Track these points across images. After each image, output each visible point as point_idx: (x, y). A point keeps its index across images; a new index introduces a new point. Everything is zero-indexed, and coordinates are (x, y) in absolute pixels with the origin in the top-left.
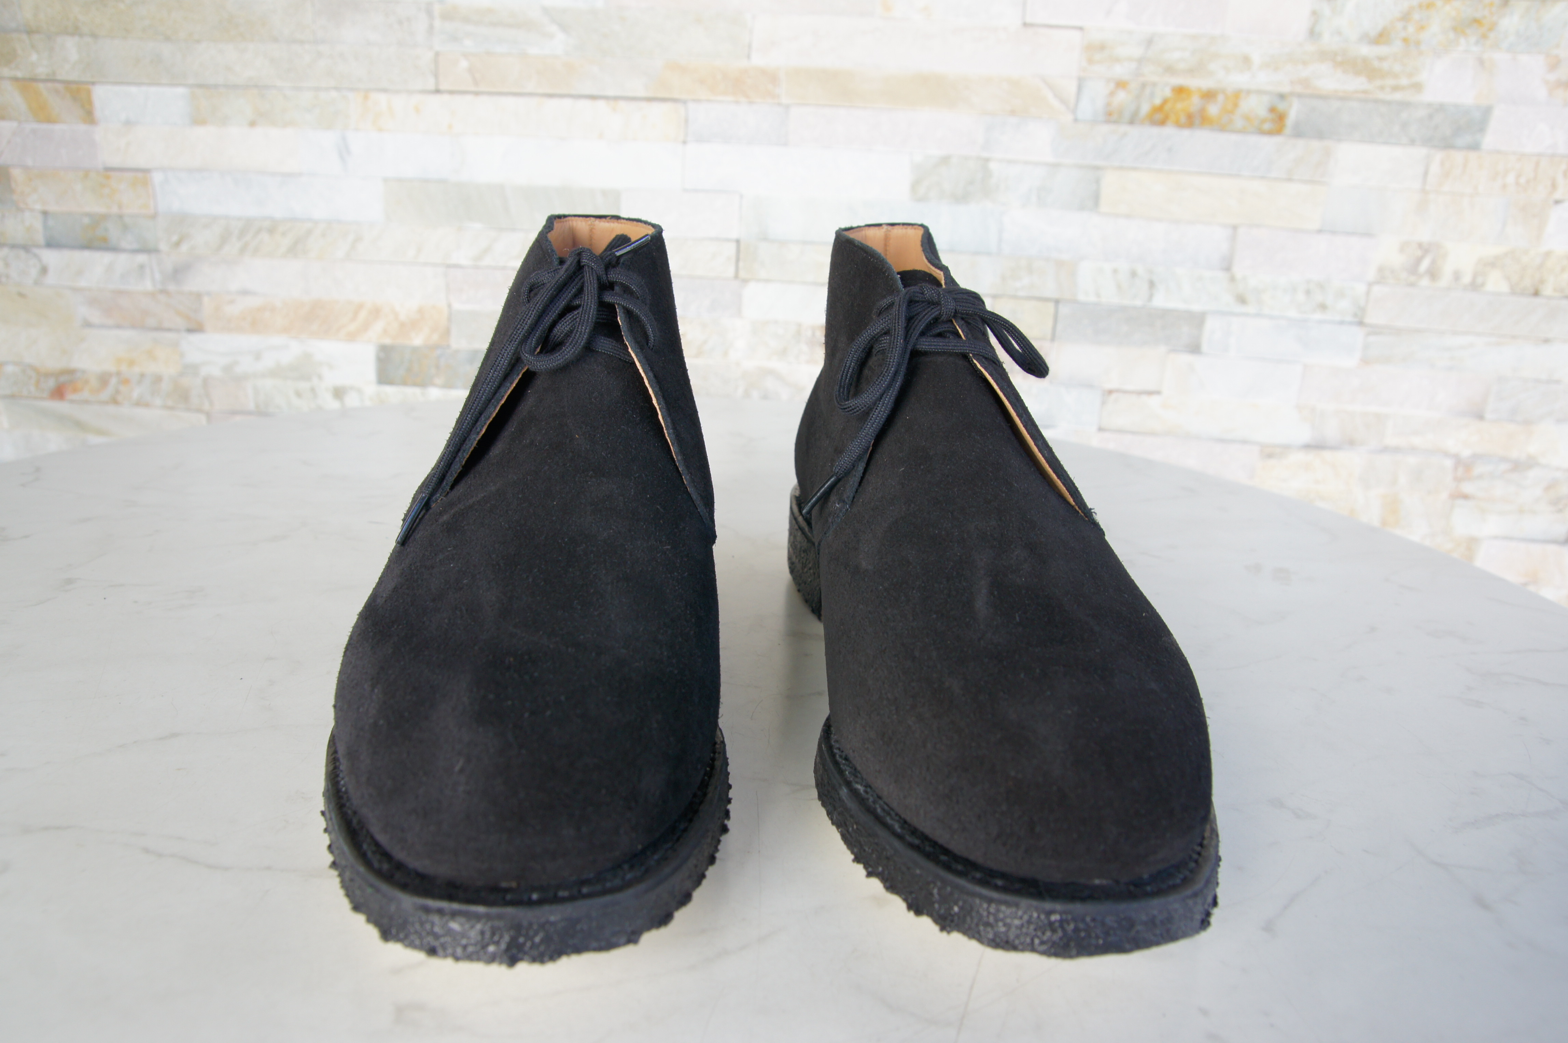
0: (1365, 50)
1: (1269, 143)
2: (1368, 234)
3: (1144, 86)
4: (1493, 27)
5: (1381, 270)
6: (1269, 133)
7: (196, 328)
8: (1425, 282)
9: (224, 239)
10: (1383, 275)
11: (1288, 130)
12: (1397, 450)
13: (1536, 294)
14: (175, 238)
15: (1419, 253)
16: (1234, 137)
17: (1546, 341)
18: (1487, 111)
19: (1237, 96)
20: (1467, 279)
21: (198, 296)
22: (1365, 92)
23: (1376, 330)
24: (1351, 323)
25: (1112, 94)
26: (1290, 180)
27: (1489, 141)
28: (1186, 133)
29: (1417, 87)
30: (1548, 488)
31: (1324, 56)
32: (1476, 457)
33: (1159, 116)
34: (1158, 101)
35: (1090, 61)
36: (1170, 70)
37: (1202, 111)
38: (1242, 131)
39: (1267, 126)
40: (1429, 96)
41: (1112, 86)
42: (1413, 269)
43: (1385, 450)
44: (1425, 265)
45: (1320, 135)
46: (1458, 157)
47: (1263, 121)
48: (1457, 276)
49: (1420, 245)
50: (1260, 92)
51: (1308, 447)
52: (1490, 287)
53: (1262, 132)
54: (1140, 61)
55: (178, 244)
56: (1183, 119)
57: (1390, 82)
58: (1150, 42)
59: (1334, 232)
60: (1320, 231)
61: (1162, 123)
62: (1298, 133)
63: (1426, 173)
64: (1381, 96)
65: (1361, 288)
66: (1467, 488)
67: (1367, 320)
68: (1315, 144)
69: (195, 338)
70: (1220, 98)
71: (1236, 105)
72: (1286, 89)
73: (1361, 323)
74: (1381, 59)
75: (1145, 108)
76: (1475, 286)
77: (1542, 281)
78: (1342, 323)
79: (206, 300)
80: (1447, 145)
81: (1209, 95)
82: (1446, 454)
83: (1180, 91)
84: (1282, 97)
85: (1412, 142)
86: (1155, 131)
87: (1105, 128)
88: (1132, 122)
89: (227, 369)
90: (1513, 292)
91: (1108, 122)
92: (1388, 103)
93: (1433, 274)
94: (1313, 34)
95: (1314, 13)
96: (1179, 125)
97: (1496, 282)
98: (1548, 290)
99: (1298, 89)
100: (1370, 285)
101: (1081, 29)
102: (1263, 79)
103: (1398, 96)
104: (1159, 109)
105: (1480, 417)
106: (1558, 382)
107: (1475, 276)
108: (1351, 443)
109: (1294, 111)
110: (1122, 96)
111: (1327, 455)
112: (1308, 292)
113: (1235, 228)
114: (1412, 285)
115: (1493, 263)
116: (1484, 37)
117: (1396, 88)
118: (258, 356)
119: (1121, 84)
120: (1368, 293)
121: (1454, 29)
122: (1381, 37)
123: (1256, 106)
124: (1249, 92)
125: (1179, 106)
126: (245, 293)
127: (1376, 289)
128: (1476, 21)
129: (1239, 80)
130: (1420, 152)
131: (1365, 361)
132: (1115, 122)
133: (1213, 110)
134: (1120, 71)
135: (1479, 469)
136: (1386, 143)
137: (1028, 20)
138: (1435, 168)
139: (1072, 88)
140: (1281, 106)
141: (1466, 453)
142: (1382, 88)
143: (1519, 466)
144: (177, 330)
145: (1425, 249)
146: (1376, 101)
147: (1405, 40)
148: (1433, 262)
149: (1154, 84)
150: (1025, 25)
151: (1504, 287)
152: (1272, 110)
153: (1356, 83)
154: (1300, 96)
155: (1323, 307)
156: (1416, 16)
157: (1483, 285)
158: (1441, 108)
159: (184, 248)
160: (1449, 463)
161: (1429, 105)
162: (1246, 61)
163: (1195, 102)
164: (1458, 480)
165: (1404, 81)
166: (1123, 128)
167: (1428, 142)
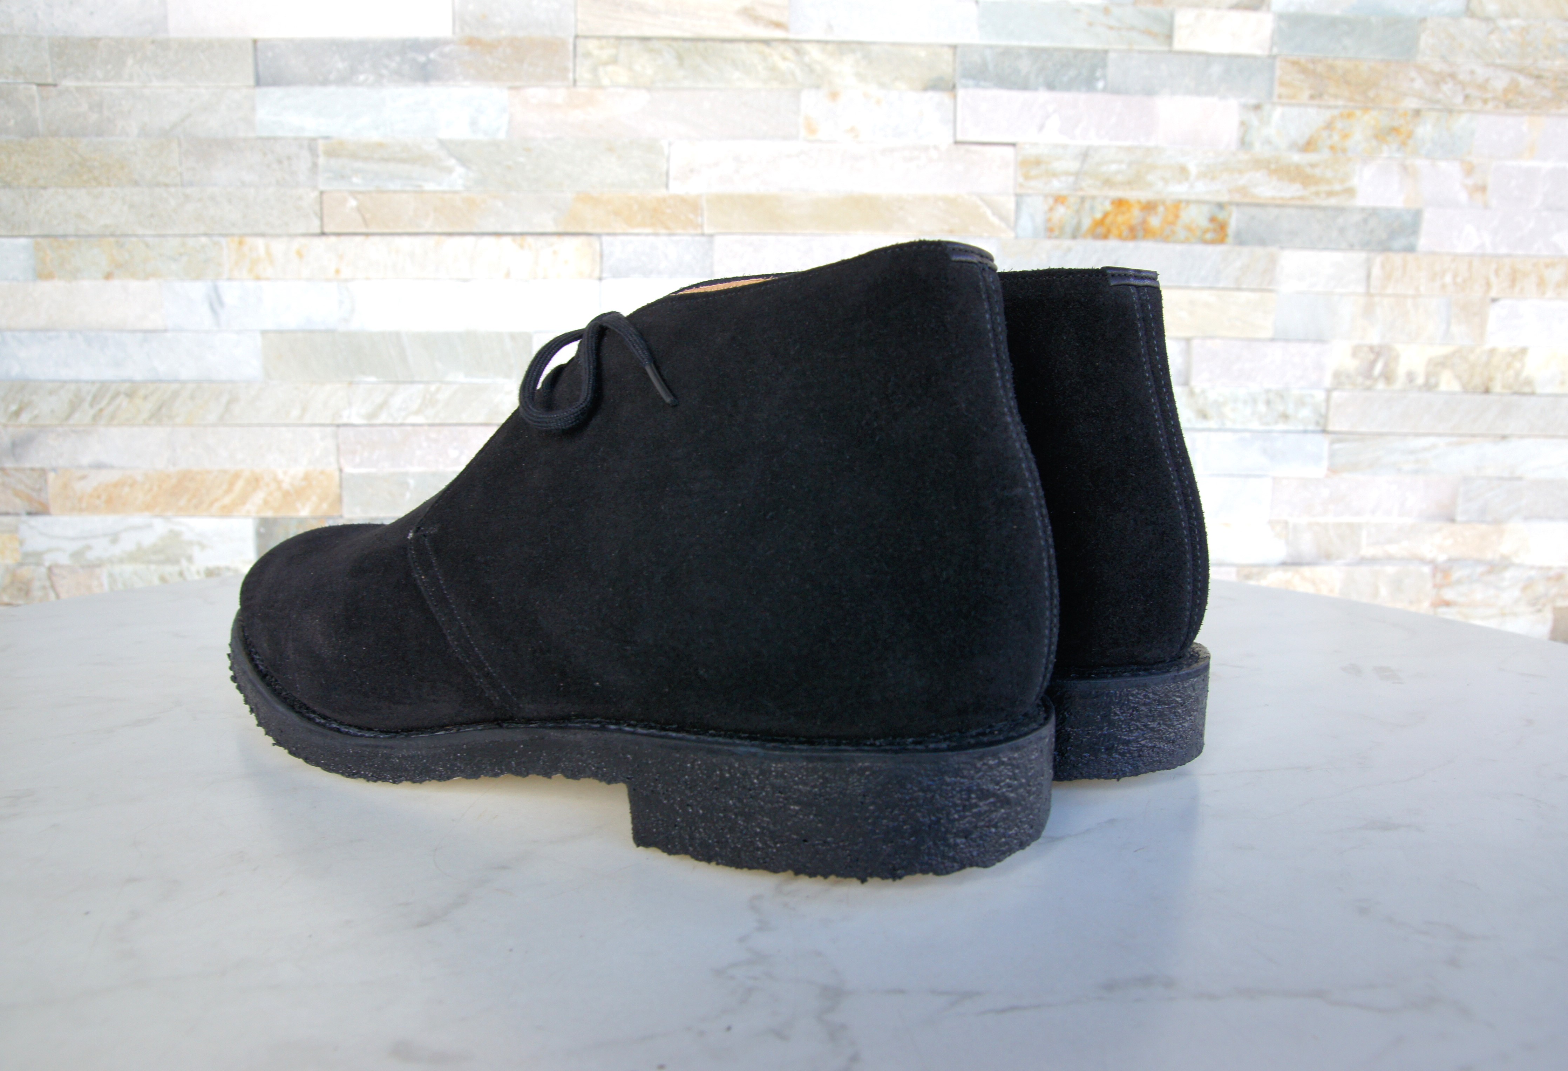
0: (1297, 158)
1: (1214, 251)
2: (1320, 340)
3: (1083, 199)
4: (1410, 134)
5: (1337, 375)
6: (1213, 242)
7: (39, 510)
8: (1381, 385)
9: (74, 406)
10: (1340, 379)
11: (1230, 239)
12: (1373, 560)
13: (1487, 391)
14: (14, 408)
15: (1372, 356)
16: (1179, 247)
17: (1504, 437)
18: (1417, 215)
19: (1178, 205)
20: (1420, 380)
21: (43, 472)
22: (1301, 198)
23: (1339, 437)
24: (1313, 432)
25: (1051, 209)
26: (1239, 289)
27: (1423, 242)
28: (1131, 245)
29: (1350, 192)
30: (1524, 589)
31: (1258, 164)
32: (1451, 560)
33: (1101, 230)
34: (1098, 215)
35: (1027, 177)
36: (1108, 182)
37: (1144, 222)
38: (1186, 241)
39: (1209, 236)
40: (1360, 202)
41: (1051, 201)
42: (1368, 373)
43: (1363, 561)
44: (1378, 368)
45: (1262, 242)
46: (1397, 259)
47: (1205, 231)
48: (1411, 377)
49: (1371, 348)
50: (1199, 202)
51: (1284, 564)
52: (1443, 387)
53: (1205, 242)
54: (1077, 174)
55: (17, 414)
56: (1125, 233)
57: (1324, 188)
58: (1085, 155)
59: (1287, 340)
60: (1272, 340)
61: (1105, 237)
62: (1240, 241)
63: (1368, 277)
64: (1317, 202)
65: (1320, 396)
66: (1449, 594)
67: (1330, 428)
68: (1259, 251)
69: (38, 522)
70: (1161, 209)
71: (1177, 217)
72: (1224, 198)
73: (1324, 431)
74: (1313, 166)
75: (1087, 223)
76: (1429, 387)
77: (1491, 379)
78: (1305, 432)
79: (51, 476)
80: (1384, 247)
81: (1149, 207)
82: (1423, 561)
83: (1120, 204)
84: (1221, 206)
85: (1351, 247)
86: (1099, 244)
87: (1049, 244)
88: (1074, 237)
89: (77, 555)
90: (1466, 390)
91: (1050, 238)
92: (1324, 209)
93: (1388, 377)
94: (1244, 143)
95: (1242, 123)
96: (1121, 237)
97: (1448, 382)
98: (1497, 387)
99: (1237, 198)
100: (1329, 391)
101: (1013, 145)
102: (1201, 189)
103: (1333, 201)
104: (1101, 223)
105: (1452, 520)
106: (1520, 479)
107: (1428, 376)
108: (1326, 557)
109: (1234, 220)
110: (1061, 210)
111: (1306, 571)
112: (1268, 403)
113: (1188, 340)
114: (1369, 388)
115: (1442, 363)
116: (1404, 144)
117: (1330, 194)
118: (115, 539)
119: (1059, 199)
120: (1328, 399)
121: (1376, 137)
122: (1309, 146)
123: (1197, 216)
124: (1188, 202)
125: (1120, 219)
126: (99, 466)
127: (1335, 394)
128: (1394, 130)
129: (1178, 190)
130: (1360, 256)
131: (1333, 470)
132: (1056, 238)
133: (1155, 221)
134: (1057, 185)
135: (1457, 574)
136: (1326, 249)
137: (960, 138)
138: (1376, 271)
139: (1011, 205)
140: (1221, 216)
141: (1442, 558)
142: (1317, 194)
143: (1498, 567)
144: (17, 514)
145: (1377, 352)
146: (1312, 207)
147: (1332, 148)
148: (1386, 365)
149: (1093, 198)
150: (957, 143)
151: (1456, 387)
152: (1213, 219)
153: (1292, 190)
154: (1238, 205)
155: (1285, 417)
156: (1339, 125)
157: (1436, 385)
158: (1374, 212)
159: (25, 418)
160: (1426, 570)
161: (1363, 210)
162: (1183, 170)
163: (1136, 215)
164: (1438, 587)
165: (1337, 187)
166: (1067, 243)
167: (1365, 246)
